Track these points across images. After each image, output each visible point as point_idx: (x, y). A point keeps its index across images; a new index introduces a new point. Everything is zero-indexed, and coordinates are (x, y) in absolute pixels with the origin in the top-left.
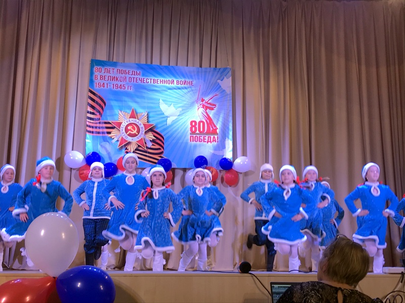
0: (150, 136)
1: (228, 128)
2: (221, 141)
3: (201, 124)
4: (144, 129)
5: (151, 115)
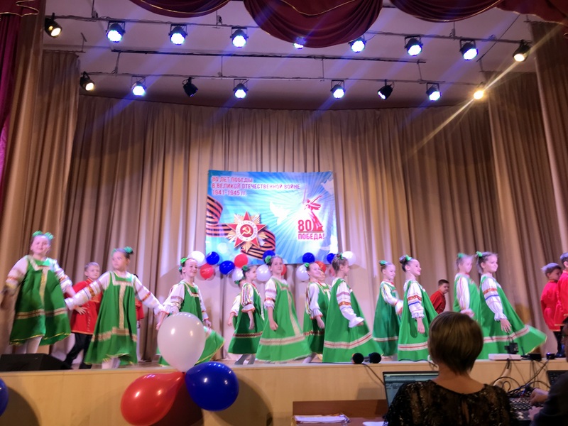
0: (263, 236)
1: (332, 225)
2: (326, 238)
3: (308, 223)
4: (257, 229)
5: (262, 216)
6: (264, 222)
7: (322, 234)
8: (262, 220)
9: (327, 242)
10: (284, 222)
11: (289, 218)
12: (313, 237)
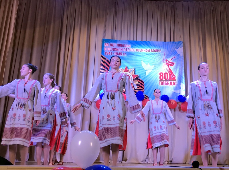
0: (136, 82)
1: (182, 77)
2: (178, 85)
3: (166, 74)
4: (132, 78)
7: (175, 82)
8: (136, 72)
10: (150, 74)
11: (154, 71)
12: (169, 84)
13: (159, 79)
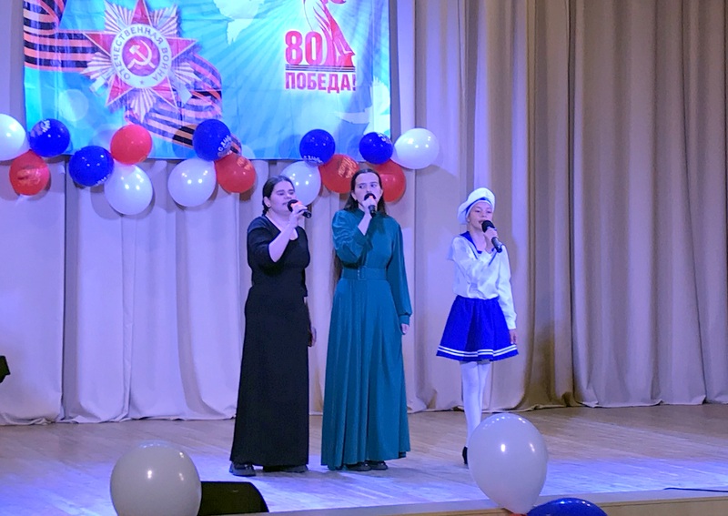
0: (187, 74)
2: (361, 87)
3: (314, 40)
4: (169, 54)
6: (192, 32)
7: (350, 75)
8: (186, 26)
9: (362, 101)
10: (245, 35)
11: (261, 22)
12: (326, 85)
13: (284, 62)
